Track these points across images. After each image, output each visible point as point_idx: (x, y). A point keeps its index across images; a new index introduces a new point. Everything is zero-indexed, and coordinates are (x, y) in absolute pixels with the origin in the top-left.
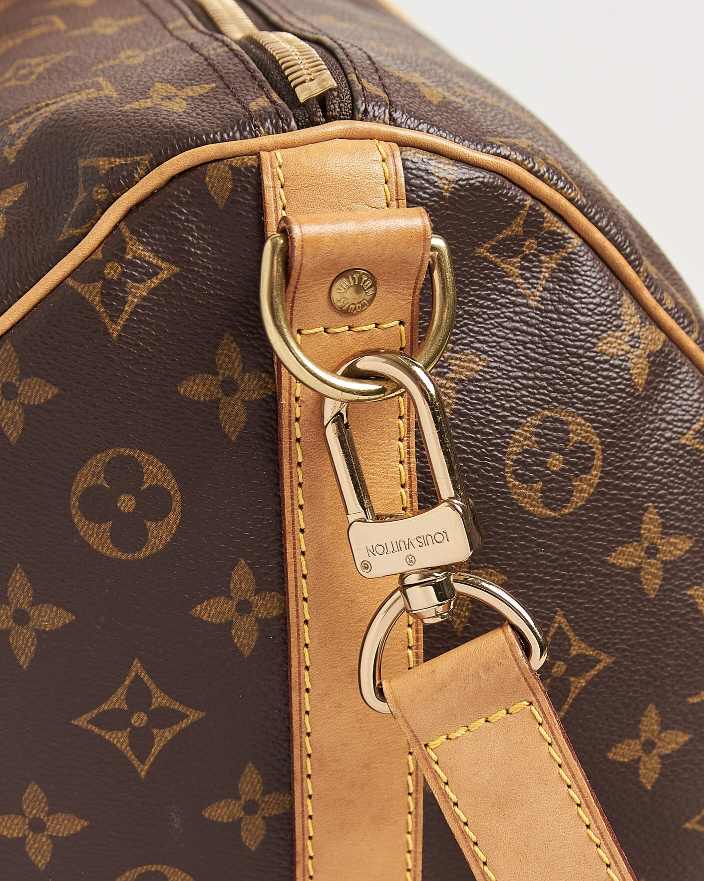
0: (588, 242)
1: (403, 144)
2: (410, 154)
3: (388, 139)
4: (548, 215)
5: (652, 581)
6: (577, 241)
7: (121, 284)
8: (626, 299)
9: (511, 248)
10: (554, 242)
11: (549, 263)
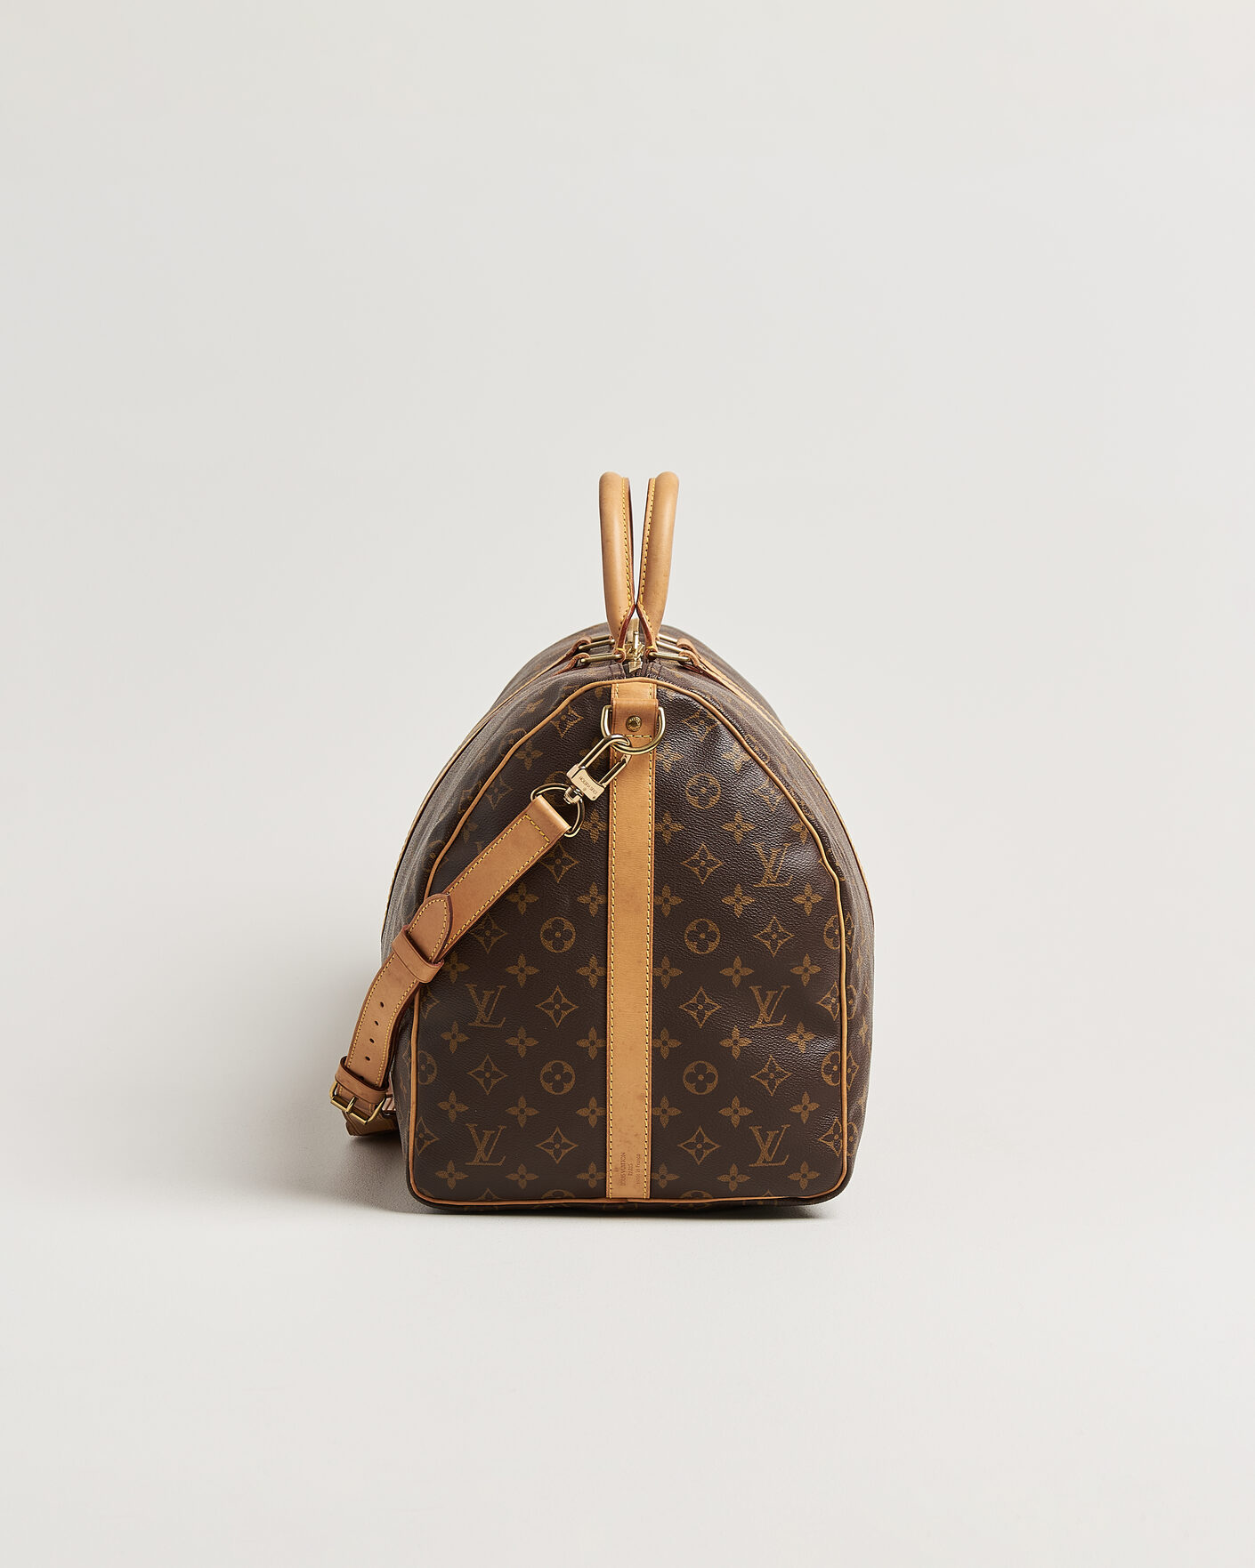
0: (723, 723)
1: (658, 685)
2: (660, 687)
3: (654, 683)
4: (709, 714)
5: (739, 837)
6: (719, 723)
7: (565, 722)
8: (736, 744)
9: (694, 722)
10: (711, 722)
11: (709, 729)
